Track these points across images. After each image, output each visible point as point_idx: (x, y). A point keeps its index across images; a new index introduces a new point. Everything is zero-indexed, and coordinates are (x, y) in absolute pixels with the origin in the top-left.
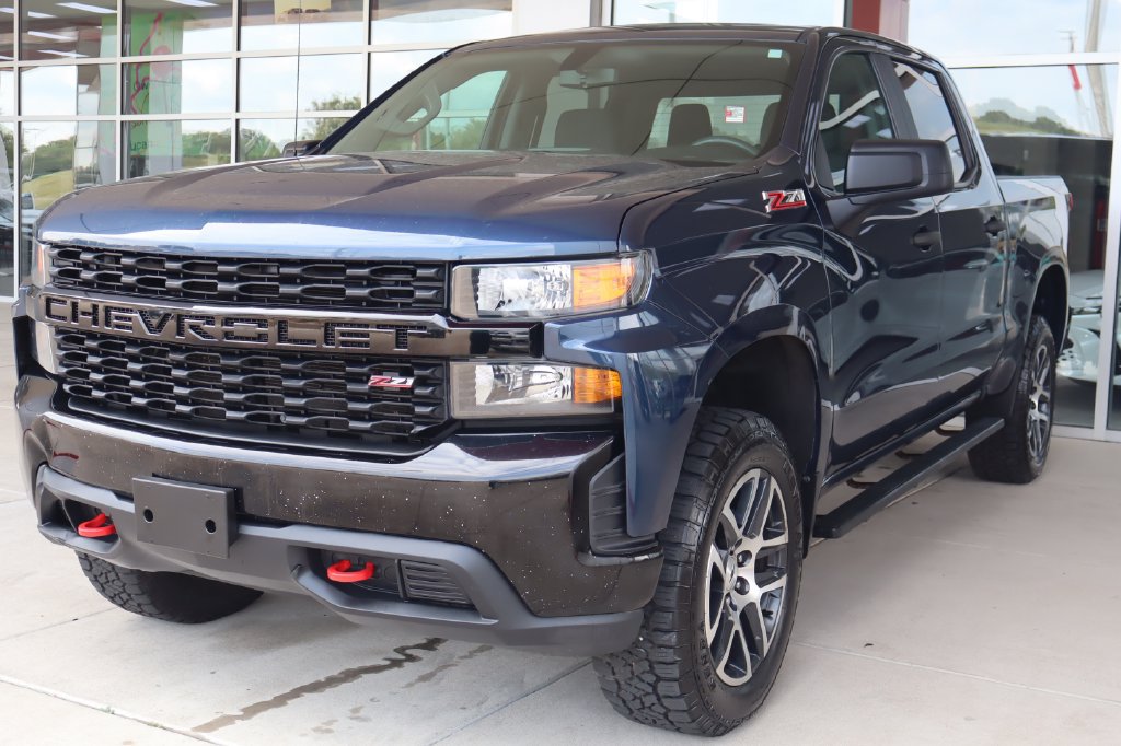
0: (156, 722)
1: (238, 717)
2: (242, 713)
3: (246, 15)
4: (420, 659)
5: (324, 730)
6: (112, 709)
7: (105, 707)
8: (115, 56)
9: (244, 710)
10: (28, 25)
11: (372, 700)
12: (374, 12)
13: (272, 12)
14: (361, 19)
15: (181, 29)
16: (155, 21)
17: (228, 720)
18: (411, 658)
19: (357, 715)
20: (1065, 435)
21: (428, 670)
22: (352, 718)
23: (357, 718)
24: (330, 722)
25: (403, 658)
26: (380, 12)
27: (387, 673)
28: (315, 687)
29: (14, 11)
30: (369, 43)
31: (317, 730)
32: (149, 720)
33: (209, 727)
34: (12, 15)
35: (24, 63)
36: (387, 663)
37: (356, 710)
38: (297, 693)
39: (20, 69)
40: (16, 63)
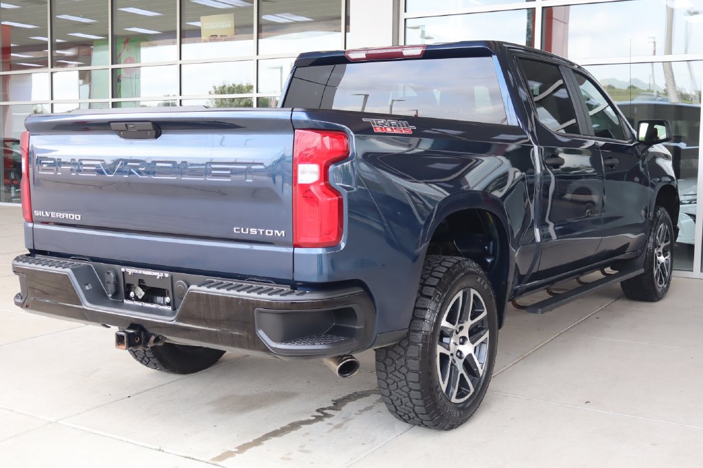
0: (189, 456)
1: (236, 452)
2: (237, 450)
3: (184, 37)
4: (333, 416)
5: (287, 459)
6: (162, 449)
7: (158, 448)
8: (108, 64)
9: (238, 448)
10: (56, 46)
11: (310, 440)
12: (260, 34)
13: (200, 36)
14: (252, 39)
15: (139, 47)
16: (125, 43)
17: (229, 454)
18: (327, 415)
19: (303, 449)
20: (678, 276)
21: (339, 422)
22: (300, 451)
23: (304, 451)
24: (290, 454)
25: (322, 415)
26: (262, 34)
27: (315, 425)
28: (275, 434)
29: (48, 39)
30: (257, 54)
31: (282, 458)
32: (185, 455)
33: (221, 458)
34: (47, 42)
35: (54, 69)
36: (314, 418)
37: (302, 447)
38: (267, 436)
39: (52, 73)
40: (49, 69)
